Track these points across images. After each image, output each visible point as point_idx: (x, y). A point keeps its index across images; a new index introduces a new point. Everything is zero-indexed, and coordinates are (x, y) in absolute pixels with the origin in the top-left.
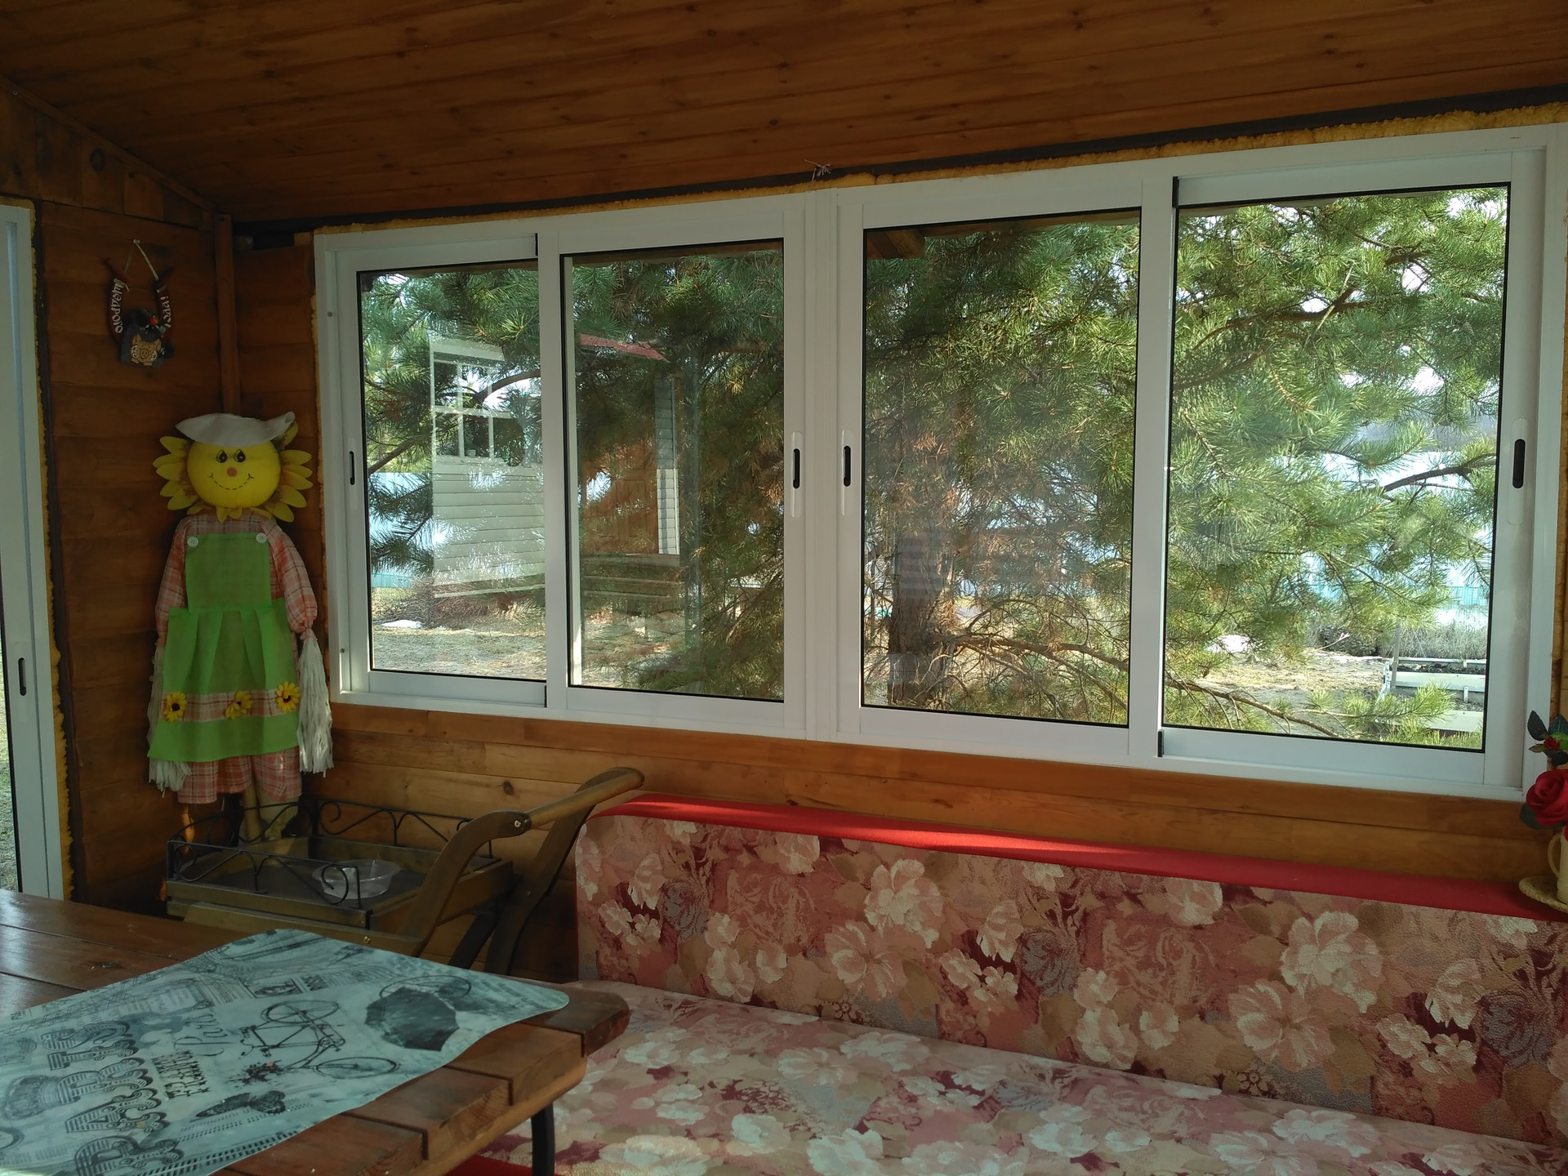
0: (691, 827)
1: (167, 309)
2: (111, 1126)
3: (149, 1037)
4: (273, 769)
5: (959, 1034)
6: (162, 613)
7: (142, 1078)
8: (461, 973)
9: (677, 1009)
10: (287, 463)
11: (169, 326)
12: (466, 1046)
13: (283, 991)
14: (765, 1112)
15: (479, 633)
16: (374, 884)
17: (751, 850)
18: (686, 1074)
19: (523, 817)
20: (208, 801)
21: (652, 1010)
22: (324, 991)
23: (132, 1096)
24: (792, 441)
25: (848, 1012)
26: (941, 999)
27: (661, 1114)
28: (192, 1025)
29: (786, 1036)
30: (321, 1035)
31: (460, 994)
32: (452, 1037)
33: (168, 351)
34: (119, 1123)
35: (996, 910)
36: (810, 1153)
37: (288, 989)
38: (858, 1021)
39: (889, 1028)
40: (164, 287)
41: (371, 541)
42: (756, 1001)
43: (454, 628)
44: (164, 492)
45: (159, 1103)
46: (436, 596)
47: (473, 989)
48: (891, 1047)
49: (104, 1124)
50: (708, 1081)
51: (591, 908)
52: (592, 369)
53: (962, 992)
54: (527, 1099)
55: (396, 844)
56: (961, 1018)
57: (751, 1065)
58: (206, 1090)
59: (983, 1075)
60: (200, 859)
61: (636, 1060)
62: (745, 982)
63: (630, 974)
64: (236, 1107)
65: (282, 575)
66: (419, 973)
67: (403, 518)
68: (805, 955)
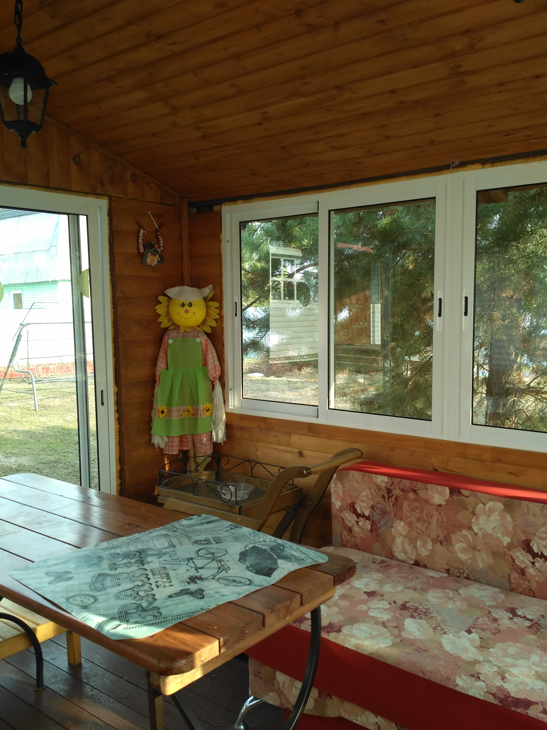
0: (386, 479)
1: (162, 242)
2: (133, 598)
3: (149, 559)
4: (201, 440)
5: (520, 590)
6: (158, 372)
7: (146, 577)
8: (280, 541)
9: (378, 564)
10: (209, 307)
11: (162, 248)
12: (282, 576)
13: (204, 543)
14: (421, 618)
15: (288, 380)
16: (242, 494)
17: (415, 491)
18: (382, 596)
19: (307, 469)
20: (175, 453)
21: (366, 563)
22: (221, 544)
23: (142, 585)
24: (438, 295)
25: (463, 573)
26: (511, 572)
27: (370, 614)
28: (167, 555)
29: (431, 582)
30: (220, 565)
31: (279, 551)
32: (276, 571)
33: (162, 259)
34: (136, 597)
35: (541, 530)
36: (443, 641)
37: (206, 542)
38: (468, 578)
39: (484, 584)
40: (160, 232)
41: (243, 341)
42: (417, 563)
43: (278, 377)
44: (160, 320)
45: (152, 589)
46: (270, 363)
47: (285, 549)
48: (485, 593)
49: (130, 597)
50: (393, 600)
51: (338, 512)
52: (342, 261)
53: (522, 569)
54: (309, 603)
55: (252, 477)
56: (521, 582)
57: (415, 595)
58: (172, 586)
59: (532, 611)
60: (171, 478)
61: (359, 587)
62: (411, 554)
63: (356, 545)
64: (184, 594)
65: (206, 356)
66: (262, 539)
67: (257, 331)
68: (441, 544)
